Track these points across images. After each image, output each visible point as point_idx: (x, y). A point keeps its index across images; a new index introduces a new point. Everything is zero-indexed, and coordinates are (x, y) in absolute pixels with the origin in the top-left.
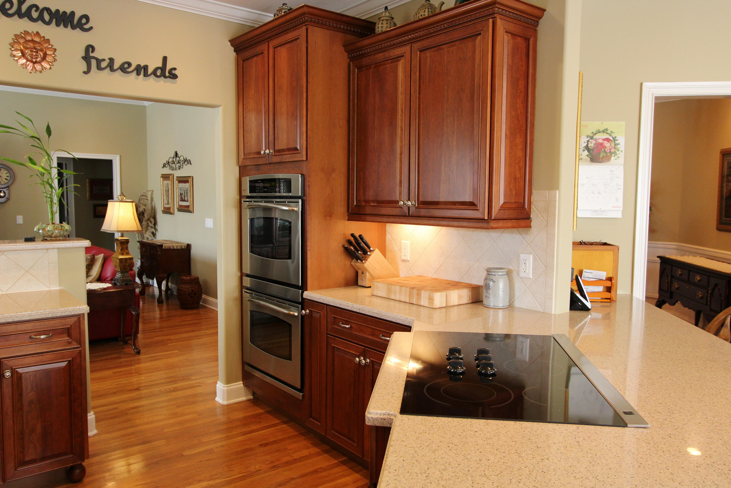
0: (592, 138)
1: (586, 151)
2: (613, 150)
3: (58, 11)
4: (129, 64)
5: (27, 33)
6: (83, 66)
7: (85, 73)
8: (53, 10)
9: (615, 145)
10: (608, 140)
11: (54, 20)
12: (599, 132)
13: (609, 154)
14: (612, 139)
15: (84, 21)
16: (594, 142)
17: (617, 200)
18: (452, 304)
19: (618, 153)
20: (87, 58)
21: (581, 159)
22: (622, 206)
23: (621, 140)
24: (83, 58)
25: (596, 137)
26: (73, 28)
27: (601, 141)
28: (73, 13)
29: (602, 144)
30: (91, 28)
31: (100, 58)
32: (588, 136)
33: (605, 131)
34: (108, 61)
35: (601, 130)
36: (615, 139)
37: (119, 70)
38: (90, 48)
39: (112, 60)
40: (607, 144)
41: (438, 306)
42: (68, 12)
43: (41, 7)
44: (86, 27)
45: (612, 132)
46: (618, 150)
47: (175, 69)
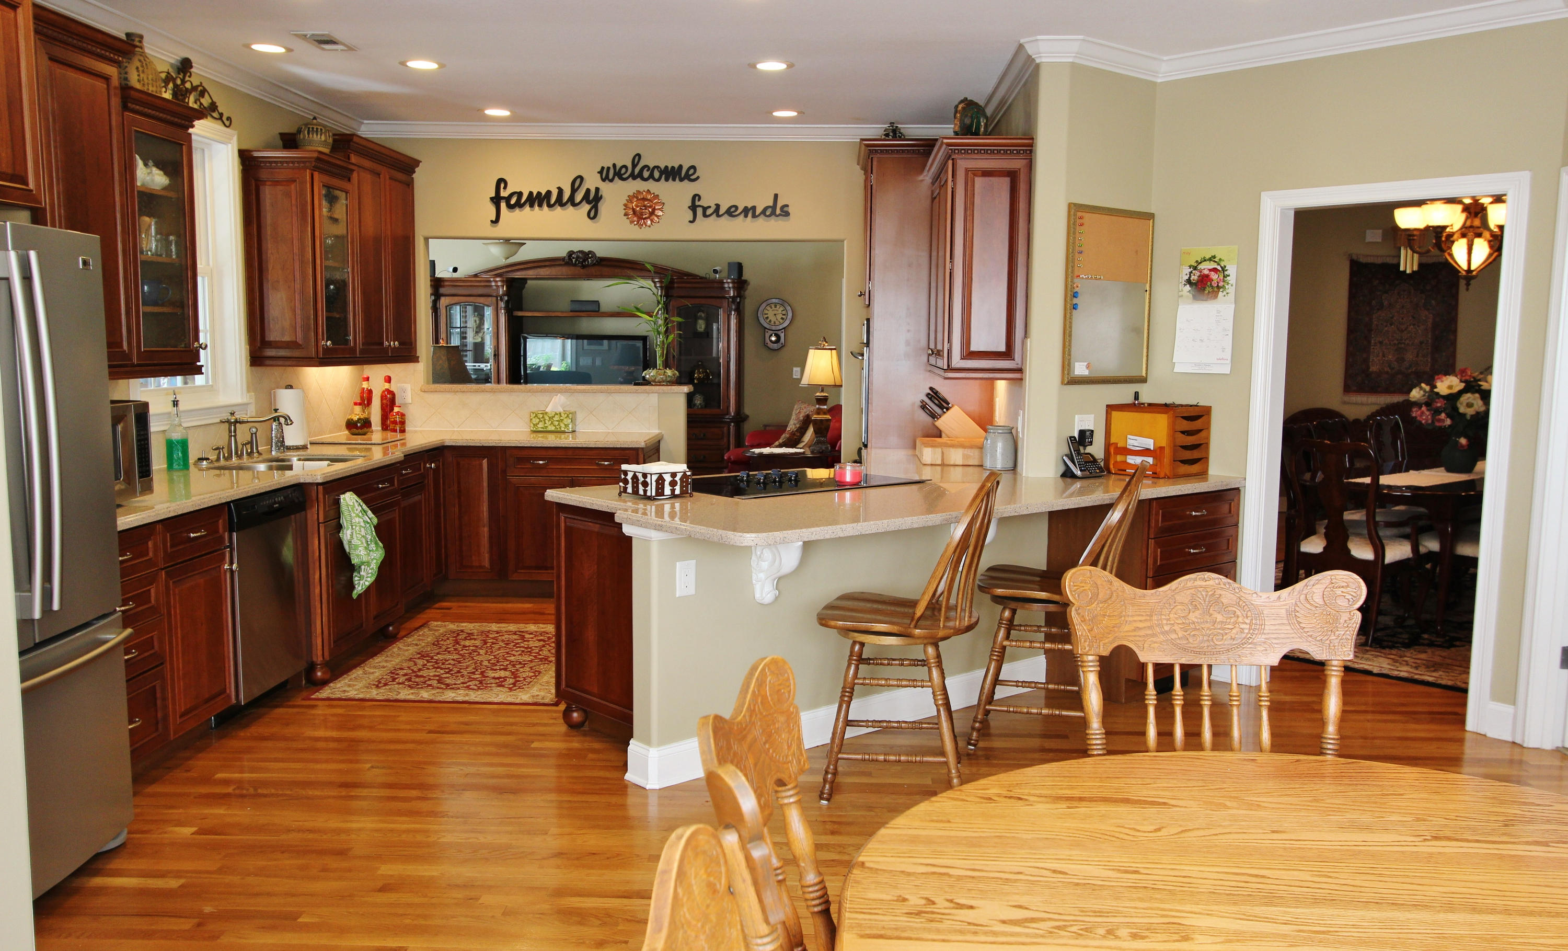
0: (1195, 268)
1: (1188, 286)
2: (1221, 284)
3: (666, 167)
4: (736, 207)
5: (638, 192)
6: (690, 215)
7: (690, 222)
8: (663, 167)
9: (1224, 276)
10: (1215, 270)
11: (664, 176)
12: (1205, 261)
13: (1216, 289)
14: (1220, 269)
15: (691, 171)
16: (1199, 274)
17: (1223, 350)
18: (952, 463)
19: (1227, 287)
20: (693, 208)
21: (1182, 296)
22: (1229, 358)
23: (1232, 270)
24: (689, 207)
25: (1201, 267)
26: (681, 180)
27: (1206, 272)
28: (681, 167)
29: (1207, 276)
30: (698, 178)
31: (705, 206)
32: (1190, 267)
33: (1212, 259)
34: (714, 207)
35: (1207, 258)
36: (1224, 269)
37: (726, 215)
38: (696, 197)
39: (718, 206)
40: (1214, 276)
41: (929, 462)
42: (676, 166)
43: (651, 166)
44: (692, 177)
45: (1220, 260)
46: (1228, 284)
47: (787, 206)
